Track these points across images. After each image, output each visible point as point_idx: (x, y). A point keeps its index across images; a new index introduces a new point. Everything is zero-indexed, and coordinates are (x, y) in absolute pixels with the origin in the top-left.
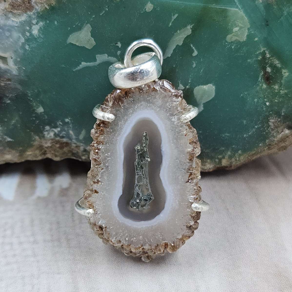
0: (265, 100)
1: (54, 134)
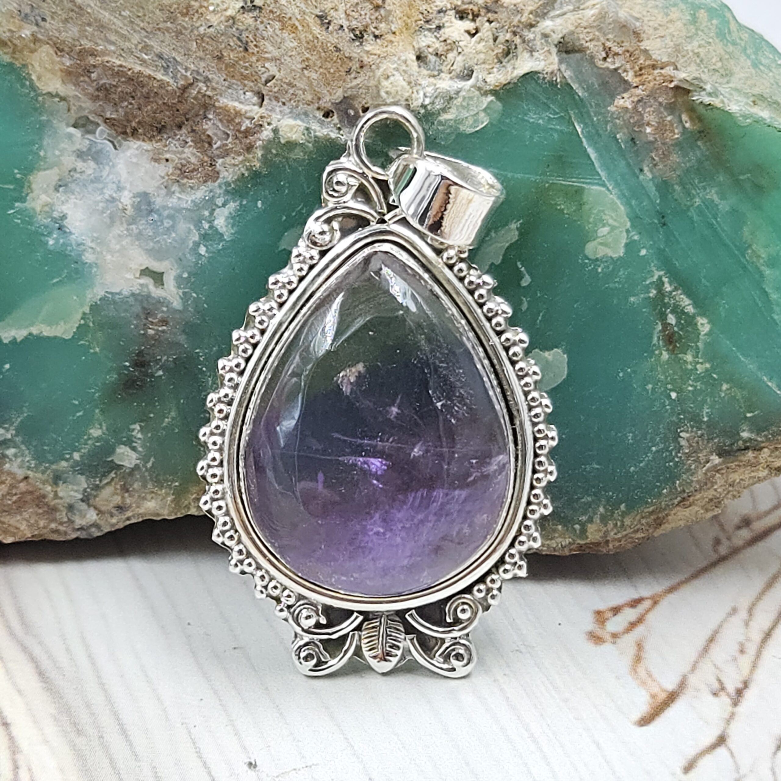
0: (669, 386)
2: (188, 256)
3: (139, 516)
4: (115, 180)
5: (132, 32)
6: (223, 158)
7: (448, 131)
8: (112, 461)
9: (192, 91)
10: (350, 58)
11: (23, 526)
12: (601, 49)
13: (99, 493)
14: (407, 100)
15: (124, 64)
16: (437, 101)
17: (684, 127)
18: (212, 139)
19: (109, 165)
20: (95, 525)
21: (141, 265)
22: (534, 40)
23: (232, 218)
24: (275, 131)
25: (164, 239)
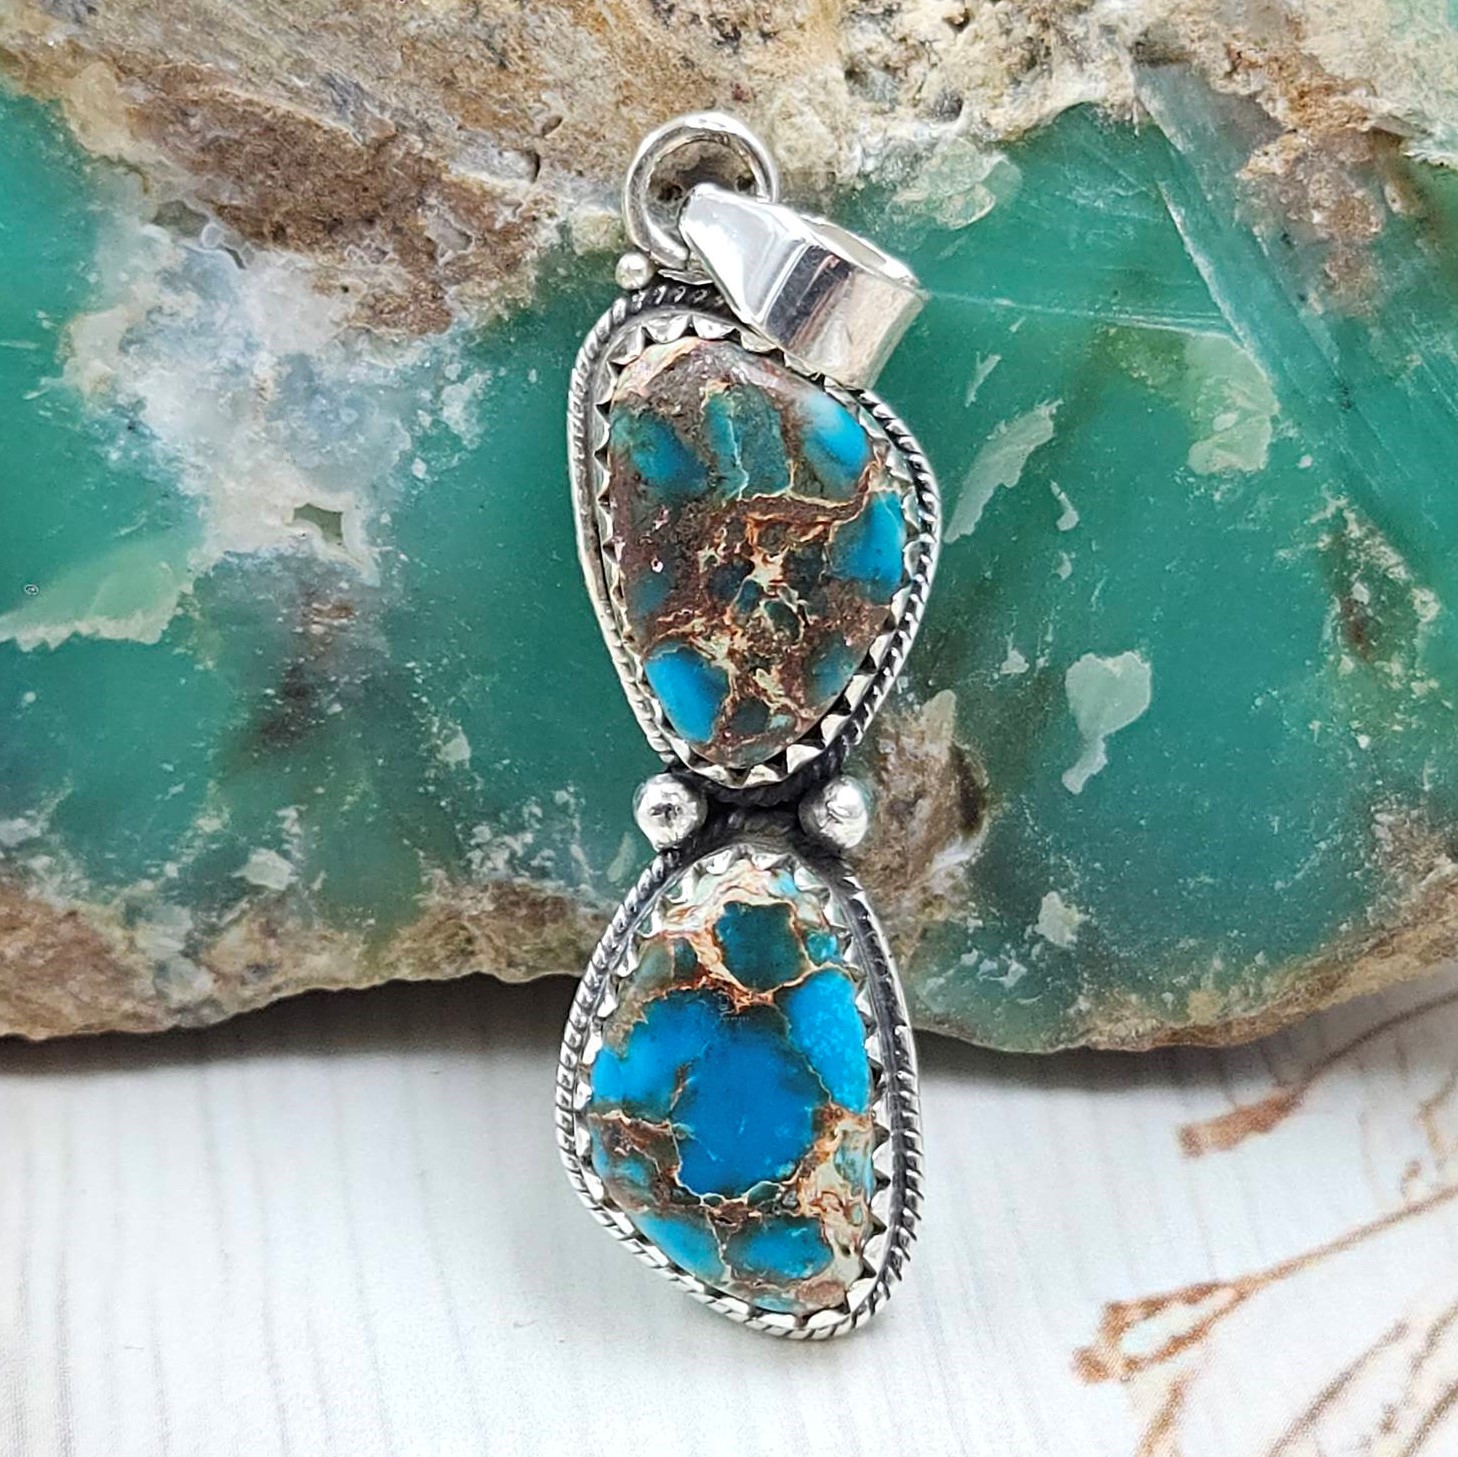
0: (1355, 724)
1: (506, 855)
2: (391, 481)
3: (298, 981)
4: (240, 330)
5: (270, 33)
6: (458, 282)
7: (912, 224)
8: (242, 879)
9: (395, 151)
10: (713, 81)
11: (68, 1007)
12: (1222, 54)
13: (217, 939)
14: (829, 164)
15: (255, 98)
16: (889, 165)
17: (1389, 210)
18: (435, 246)
19: (227, 300)
20: (211, 1002)
21: (295, 500)
22: (1086, 38)
23: (480, 404)
24: (564, 229)
25: (341, 448)
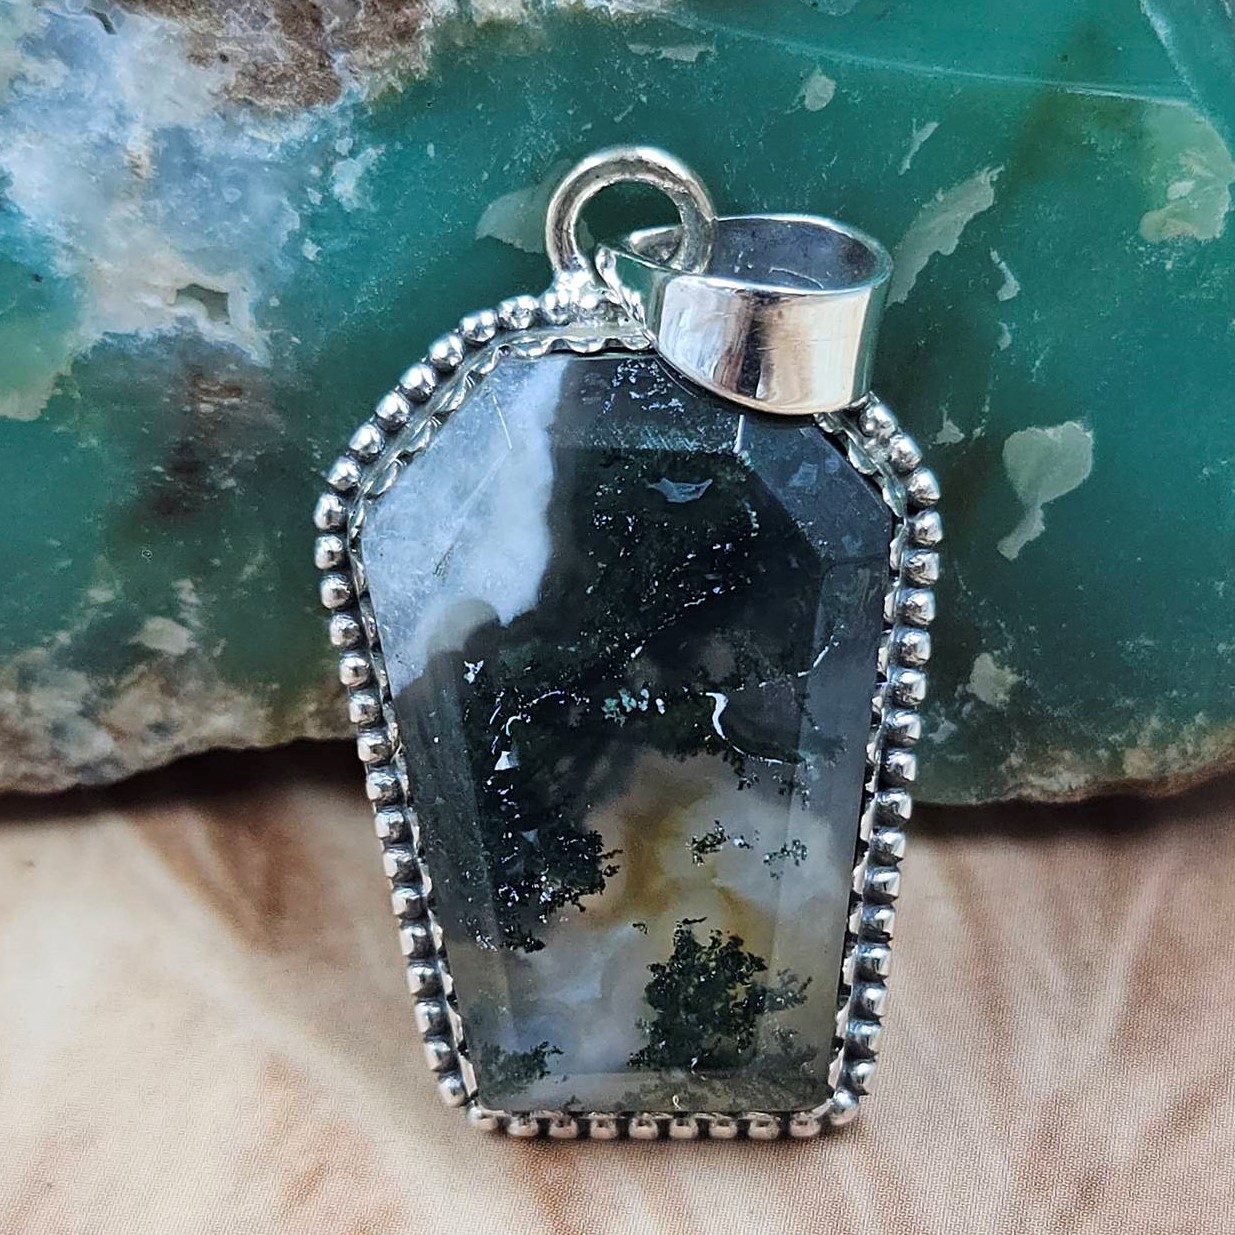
2: (279, 263)
3: (201, 742)
4: (111, 102)
6: (348, 52)
8: (138, 646)
13: (116, 701)
18: (321, 12)
19: (96, 70)
20: (112, 760)
21: (176, 280)
23: (372, 180)
25: (225, 229)
